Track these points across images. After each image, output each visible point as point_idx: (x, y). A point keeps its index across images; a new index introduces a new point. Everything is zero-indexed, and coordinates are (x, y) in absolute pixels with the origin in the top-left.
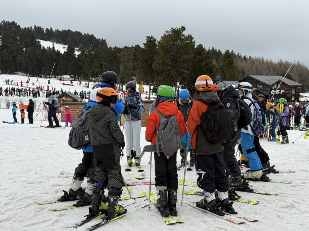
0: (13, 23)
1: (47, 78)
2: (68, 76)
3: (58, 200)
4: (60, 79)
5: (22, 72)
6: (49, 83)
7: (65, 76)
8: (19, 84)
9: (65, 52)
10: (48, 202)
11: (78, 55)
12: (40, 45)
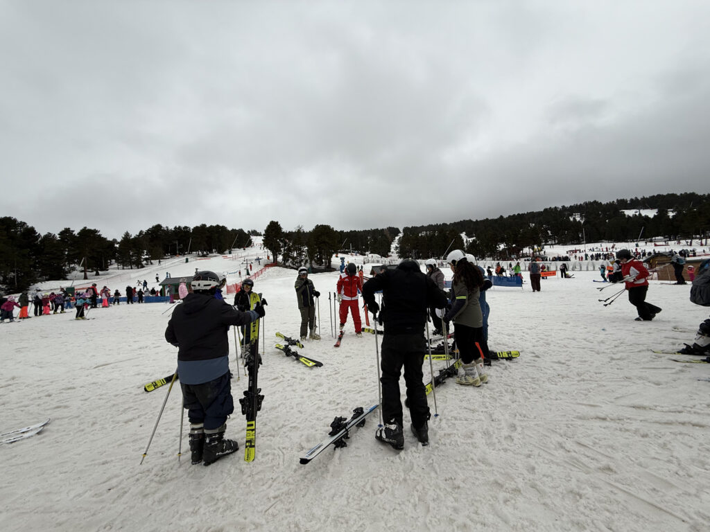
0: (595, 202)
1: (634, 242)
2: (660, 238)
3: (678, 352)
4: (651, 241)
5: (606, 240)
6: (637, 245)
7: (657, 238)
8: (605, 250)
9: (655, 216)
10: (665, 351)
11: (673, 216)
12: (625, 215)
